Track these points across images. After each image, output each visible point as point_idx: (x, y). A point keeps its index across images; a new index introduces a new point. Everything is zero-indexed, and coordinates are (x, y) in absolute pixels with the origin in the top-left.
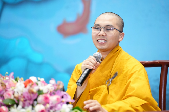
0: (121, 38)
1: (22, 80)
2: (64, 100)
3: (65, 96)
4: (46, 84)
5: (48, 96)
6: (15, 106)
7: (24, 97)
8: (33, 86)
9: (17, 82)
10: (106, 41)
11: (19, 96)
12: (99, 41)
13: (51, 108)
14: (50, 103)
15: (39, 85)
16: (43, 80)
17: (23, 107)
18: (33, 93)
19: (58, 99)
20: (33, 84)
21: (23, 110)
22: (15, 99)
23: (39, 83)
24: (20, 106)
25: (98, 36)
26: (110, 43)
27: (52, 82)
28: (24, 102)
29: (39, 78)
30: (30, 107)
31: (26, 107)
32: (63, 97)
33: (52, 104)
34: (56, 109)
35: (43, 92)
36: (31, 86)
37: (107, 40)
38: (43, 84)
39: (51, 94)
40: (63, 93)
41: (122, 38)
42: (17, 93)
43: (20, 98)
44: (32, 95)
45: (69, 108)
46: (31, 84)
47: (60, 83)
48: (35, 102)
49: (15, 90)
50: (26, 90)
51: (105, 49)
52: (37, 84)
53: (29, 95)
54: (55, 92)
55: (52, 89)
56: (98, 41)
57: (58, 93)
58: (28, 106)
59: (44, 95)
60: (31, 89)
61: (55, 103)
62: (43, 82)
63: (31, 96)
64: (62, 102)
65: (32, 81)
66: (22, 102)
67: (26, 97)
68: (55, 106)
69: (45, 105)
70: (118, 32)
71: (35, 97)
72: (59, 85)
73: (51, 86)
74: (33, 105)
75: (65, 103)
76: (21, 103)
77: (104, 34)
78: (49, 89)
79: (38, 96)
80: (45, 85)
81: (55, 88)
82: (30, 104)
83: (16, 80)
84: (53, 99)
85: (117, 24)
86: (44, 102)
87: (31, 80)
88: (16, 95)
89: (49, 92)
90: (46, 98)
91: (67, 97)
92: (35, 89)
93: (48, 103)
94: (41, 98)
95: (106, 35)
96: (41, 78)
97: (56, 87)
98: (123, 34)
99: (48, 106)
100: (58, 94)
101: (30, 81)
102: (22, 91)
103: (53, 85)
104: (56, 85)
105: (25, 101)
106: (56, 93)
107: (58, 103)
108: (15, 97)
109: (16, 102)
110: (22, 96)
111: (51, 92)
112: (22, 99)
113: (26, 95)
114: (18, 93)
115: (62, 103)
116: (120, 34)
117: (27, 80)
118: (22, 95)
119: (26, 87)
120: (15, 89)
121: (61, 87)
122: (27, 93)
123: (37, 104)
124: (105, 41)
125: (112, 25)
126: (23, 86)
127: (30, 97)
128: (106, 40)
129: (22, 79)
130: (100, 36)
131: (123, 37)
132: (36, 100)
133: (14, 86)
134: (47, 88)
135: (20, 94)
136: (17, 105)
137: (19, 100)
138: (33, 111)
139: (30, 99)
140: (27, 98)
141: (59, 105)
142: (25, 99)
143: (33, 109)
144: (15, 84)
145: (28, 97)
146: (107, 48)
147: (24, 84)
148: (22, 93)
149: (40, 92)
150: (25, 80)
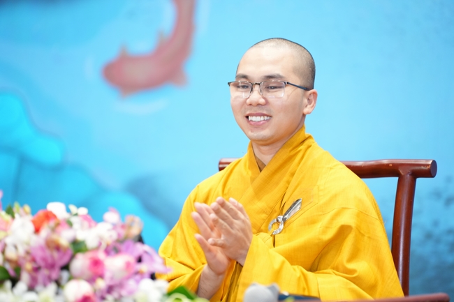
0: (308, 106)
1: (27, 213)
2: (144, 267)
3: (145, 258)
4: (93, 224)
5: (101, 255)
6: (8, 284)
7: (34, 260)
8: (59, 229)
9: (13, 217)
10: (269, 118)
11: (19, 257)
12: (250, 118)
13: (110, 289)
14: (108, 275)
15: (76, 226)
16: (83, 211)
17: (31, 288)
18: (58, 248)
19: (128, 265)
20: (58, 224)
21: (32, 296)
22: (8, 267)
23: (74, 220)
24: (22, 286)
25: (247, 107)
26: (280, 122)
27: (112, 217)
28: (34, 274)
29: (73, 208)
30: (52, 287)
31: (39, 288)
32: (140, 260)
33: (112, 278)
34: (124, 293)
35: (85, 246)
36: (53, 230)
37: (272, 114)
38: (86, 224)
39: (107, 252)
40: (140, 249)
41: (312, 105)
42: (13, 249)
43: (21, 261)
44: (56, 255)
45: (159, 289)
46: (52, 223)
47: (133, 221)
48: (65, 274)
49: (9, 241)
50: (38, 241)
51: (269, 139)
52: (70, 224)
53: (48, 253)
54: (118, 246)
55: (111, 236)
56: (247, 117)
57: (127, 248)
58: (45, 285)
59: (89, 255)
60: (55, 237)
61: (120, 275)
62: (85, 218)
63: (52, 257)
64: (137, 273)
65: (55, 217)
66: (29, 272)
67: (38, 259)
68: (121, 285)
69: (91, 280)
70: (299, 90)
71: (64, 261)
72: (130, 227)
73: (109, 230)
74: (58, 283)
75: (147, 275)
76: (25, 278)
77: (262, 101)
78: (101, 238)
79: (72, 257)
80: (90, 227)
81: (119, 235)
82: (49, 279)
83: (10, 212)
84: (115, 265)
85: (296, 71)
86: (88, 273)
87: (51, 213)
88: (11, 253)
89: (104, 246)
90: (96, 263)
91: (152, 260)
92: (64, 238)
93: (102, 276)
94: (80, 263)
95: (267, 103)
96: (78, 206)
97: (123, 233)
98: (315, 94)
99: (101, 284)
100: (127, 250)
101: (49, 216)
102: (28, 244)
103: (115, 226)
104: (123, 227)
105: (37, 269)
106: (123, 247)
107: (128, 278)
108: (7, 260)
109: (12, 273)
110: (29, 258)
111: (108, 246)
112: (29, 266)
113: (39, 255)
114: (16, 247)
115: (138, 277)
116: (304, 95)
117: (41, 213)
118: (28, 253)
119: (37, 231)
120: (6, 236)
121: (135, 231)
122: (42, 249)
123: (71, 278)
124: (266, 118)
125: (281, 74)
126: (31, 228)
127: (50, 261)
128: (267, 116)
129: (27, 208)
130: (250, 105)
131: (315, 103)
132: (66, 267)
133: (5, 230)
134: (95, 234)
135: (21, 251)
136: (15, 281)
137: (18, 268)
138: (60, 299)
139: (51, 266)
140: (41, 263)
141: (131, 283)
142: (35, 266)
143: (57, 293)
144: (7, 223)
145: (44, 259)
146: (272, 137)
147: (34, 222)
148: (26, 247)
149: (77, 246)
150: (33, 213)
